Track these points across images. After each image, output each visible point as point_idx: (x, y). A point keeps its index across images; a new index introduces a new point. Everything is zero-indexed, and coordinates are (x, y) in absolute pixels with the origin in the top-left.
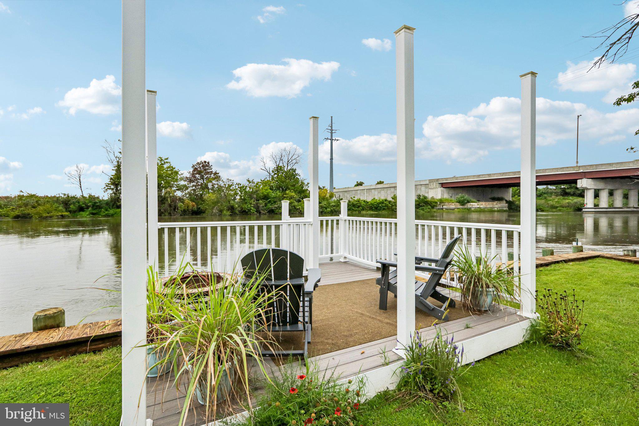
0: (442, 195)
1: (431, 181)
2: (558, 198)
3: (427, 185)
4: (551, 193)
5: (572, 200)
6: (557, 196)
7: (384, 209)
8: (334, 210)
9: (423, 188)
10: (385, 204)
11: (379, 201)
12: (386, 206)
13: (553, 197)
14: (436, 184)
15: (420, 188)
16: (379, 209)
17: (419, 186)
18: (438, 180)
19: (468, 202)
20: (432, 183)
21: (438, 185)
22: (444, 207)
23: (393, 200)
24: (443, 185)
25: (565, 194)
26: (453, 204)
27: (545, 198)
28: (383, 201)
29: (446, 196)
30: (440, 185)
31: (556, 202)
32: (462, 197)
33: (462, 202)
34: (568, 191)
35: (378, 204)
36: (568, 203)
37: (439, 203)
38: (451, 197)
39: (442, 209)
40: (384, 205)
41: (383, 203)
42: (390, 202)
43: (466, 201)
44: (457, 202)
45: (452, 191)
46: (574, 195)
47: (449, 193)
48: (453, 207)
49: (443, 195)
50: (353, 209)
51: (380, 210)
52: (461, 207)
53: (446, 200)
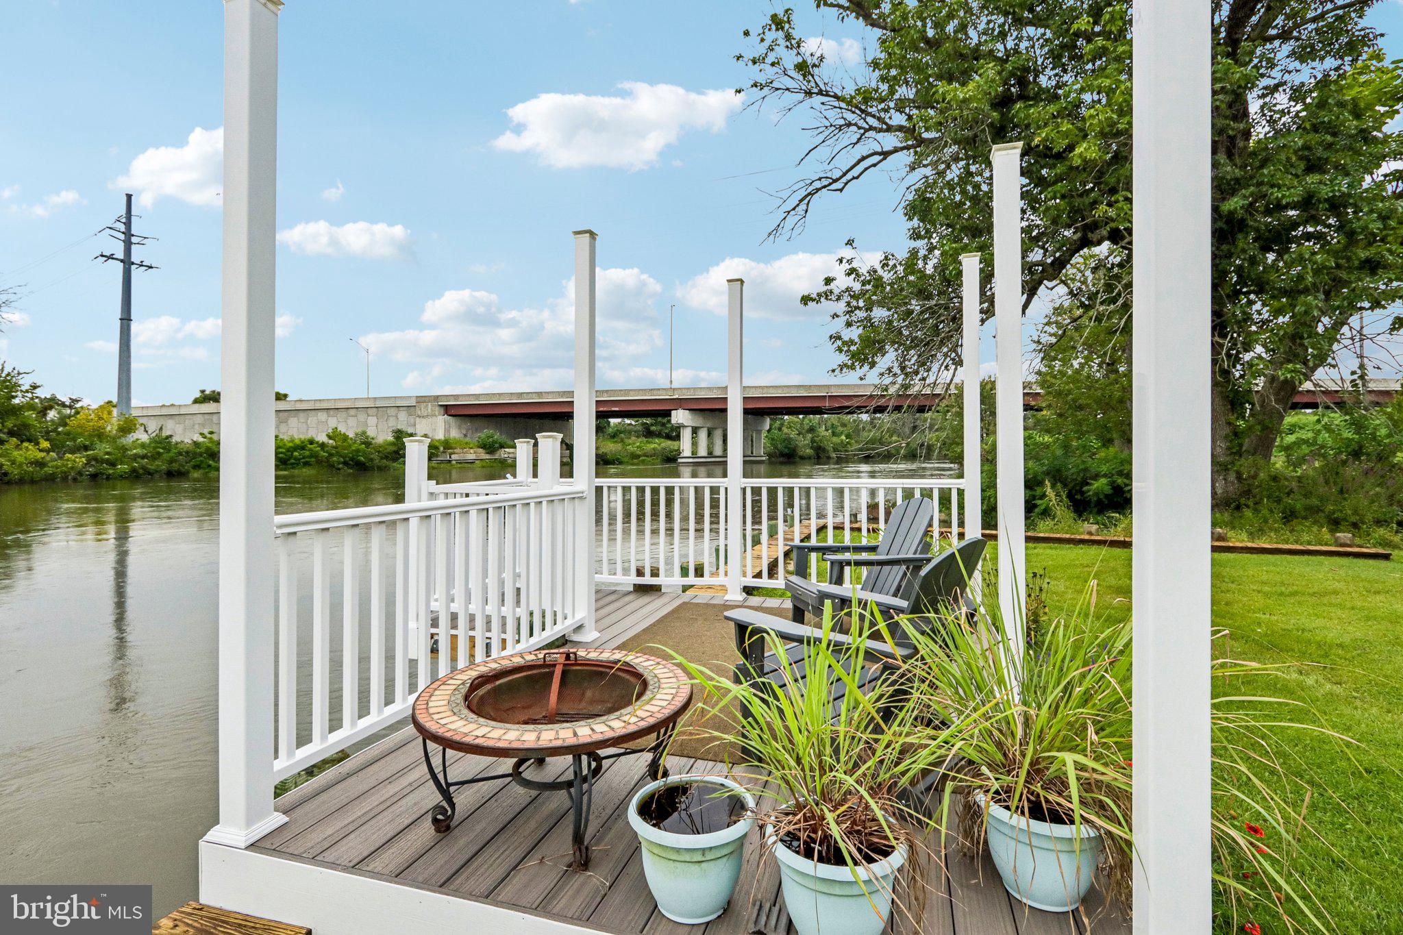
0: (447, 431)
1: (421, 400)
2: (640, 440)
3: (412, 409)
4: (630, 432)
5: (659, 445)
6: (638, 437)
7: (307, 464)
8: (143, 468)
9: (403, 415)
10: (310, 450)
11: (291, 444)
12: (314, 455)
13: (633, 438)
14: (432, 406)
15: (394, 414)
16: (292, 464)
17: (393, 409)
18: (437, 398)
19: (502, 446)
20: (423, 405)
21: (437, 408)
22: (453, 456)
23: (331, 442)
24: (447, 409)
25: (648, 433)
26: (472, 451)
27: (622, 441)
28: (303, 442)
29: (455, 434)
30: (442, 411)
31: (638, 447)
32: (489, 437)
33: (490, 448)
34: (653, 428)
35: (288, 450)
36: (654, 449)
37: (442, 449)
38: (465, 436)
39: (450, 461)
40: (307, 453)
41: (302, 447)
42: (323, 445)
43: (497, 445)
44: (479, 447)
45: (468, 424)
46: (659, 435)
47: (460, 427)
48: (471, 456)
49: (449, 431)
50: (209, 466)
51: (294, 466)
52: (488, 457)
53: (458, 442)
